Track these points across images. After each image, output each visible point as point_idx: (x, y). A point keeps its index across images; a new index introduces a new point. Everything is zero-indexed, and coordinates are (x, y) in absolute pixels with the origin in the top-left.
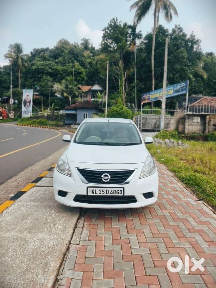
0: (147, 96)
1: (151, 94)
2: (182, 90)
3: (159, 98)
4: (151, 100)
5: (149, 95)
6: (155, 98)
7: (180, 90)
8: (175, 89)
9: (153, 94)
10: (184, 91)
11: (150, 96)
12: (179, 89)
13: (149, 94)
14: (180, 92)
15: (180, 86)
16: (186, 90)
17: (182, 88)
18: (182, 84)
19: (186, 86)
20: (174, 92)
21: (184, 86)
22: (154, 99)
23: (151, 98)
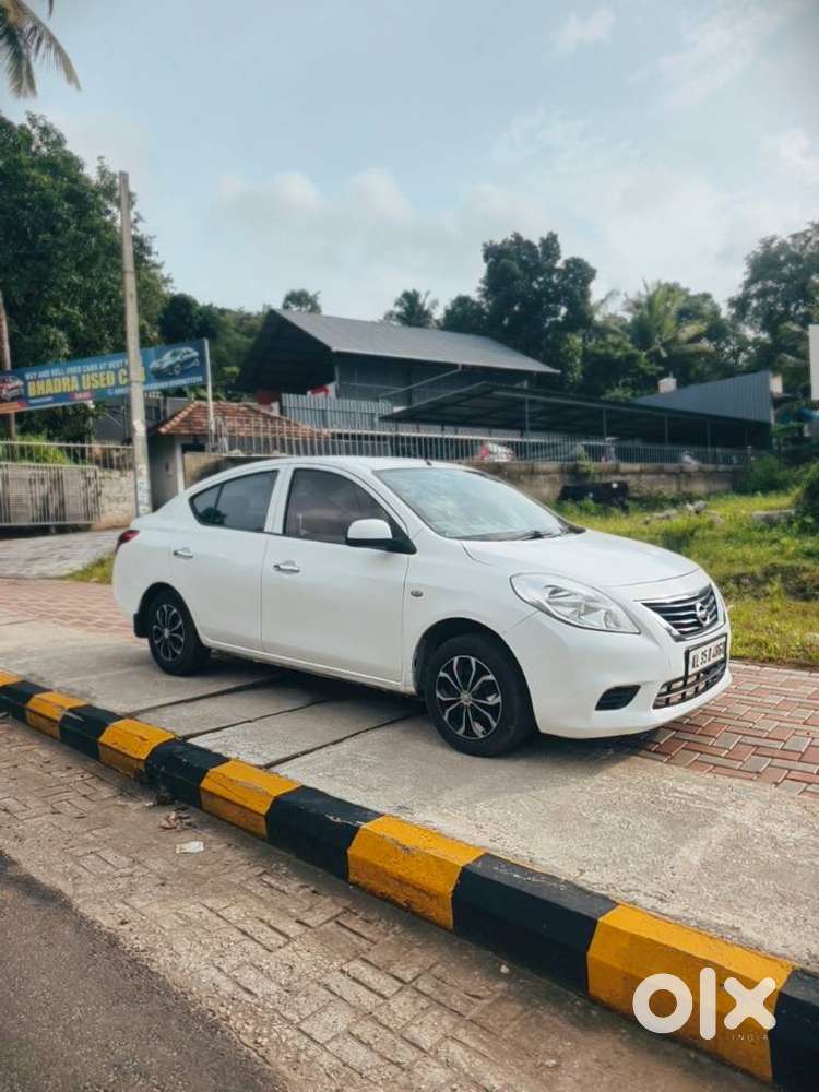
0: (9, 386)
1: (35, 380)
2: (185, 373)
3: (79, 396)
4: (32, 401)
5: (19, 383)
6: (57, 397)
7: (177, 373)
8: (154, 364)
9: (45, 379)
10: (191, 375)
11: (26, 387)
12: (171, 367)
13: (22, 378)
14: (174, 377)
15: (174, 355)
16: (201, 370)
17: (182, 364)
18: (184, 350)
19: (202, 358)
20: (147, 377)
21: (192, 359)
22: (50, 399)
23: (31, 394)
